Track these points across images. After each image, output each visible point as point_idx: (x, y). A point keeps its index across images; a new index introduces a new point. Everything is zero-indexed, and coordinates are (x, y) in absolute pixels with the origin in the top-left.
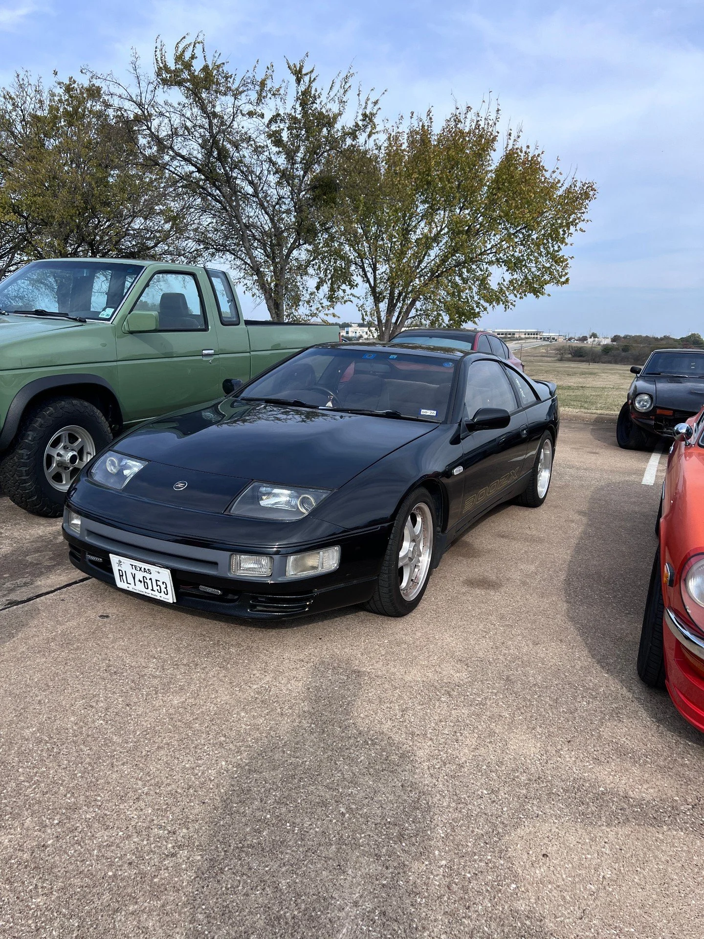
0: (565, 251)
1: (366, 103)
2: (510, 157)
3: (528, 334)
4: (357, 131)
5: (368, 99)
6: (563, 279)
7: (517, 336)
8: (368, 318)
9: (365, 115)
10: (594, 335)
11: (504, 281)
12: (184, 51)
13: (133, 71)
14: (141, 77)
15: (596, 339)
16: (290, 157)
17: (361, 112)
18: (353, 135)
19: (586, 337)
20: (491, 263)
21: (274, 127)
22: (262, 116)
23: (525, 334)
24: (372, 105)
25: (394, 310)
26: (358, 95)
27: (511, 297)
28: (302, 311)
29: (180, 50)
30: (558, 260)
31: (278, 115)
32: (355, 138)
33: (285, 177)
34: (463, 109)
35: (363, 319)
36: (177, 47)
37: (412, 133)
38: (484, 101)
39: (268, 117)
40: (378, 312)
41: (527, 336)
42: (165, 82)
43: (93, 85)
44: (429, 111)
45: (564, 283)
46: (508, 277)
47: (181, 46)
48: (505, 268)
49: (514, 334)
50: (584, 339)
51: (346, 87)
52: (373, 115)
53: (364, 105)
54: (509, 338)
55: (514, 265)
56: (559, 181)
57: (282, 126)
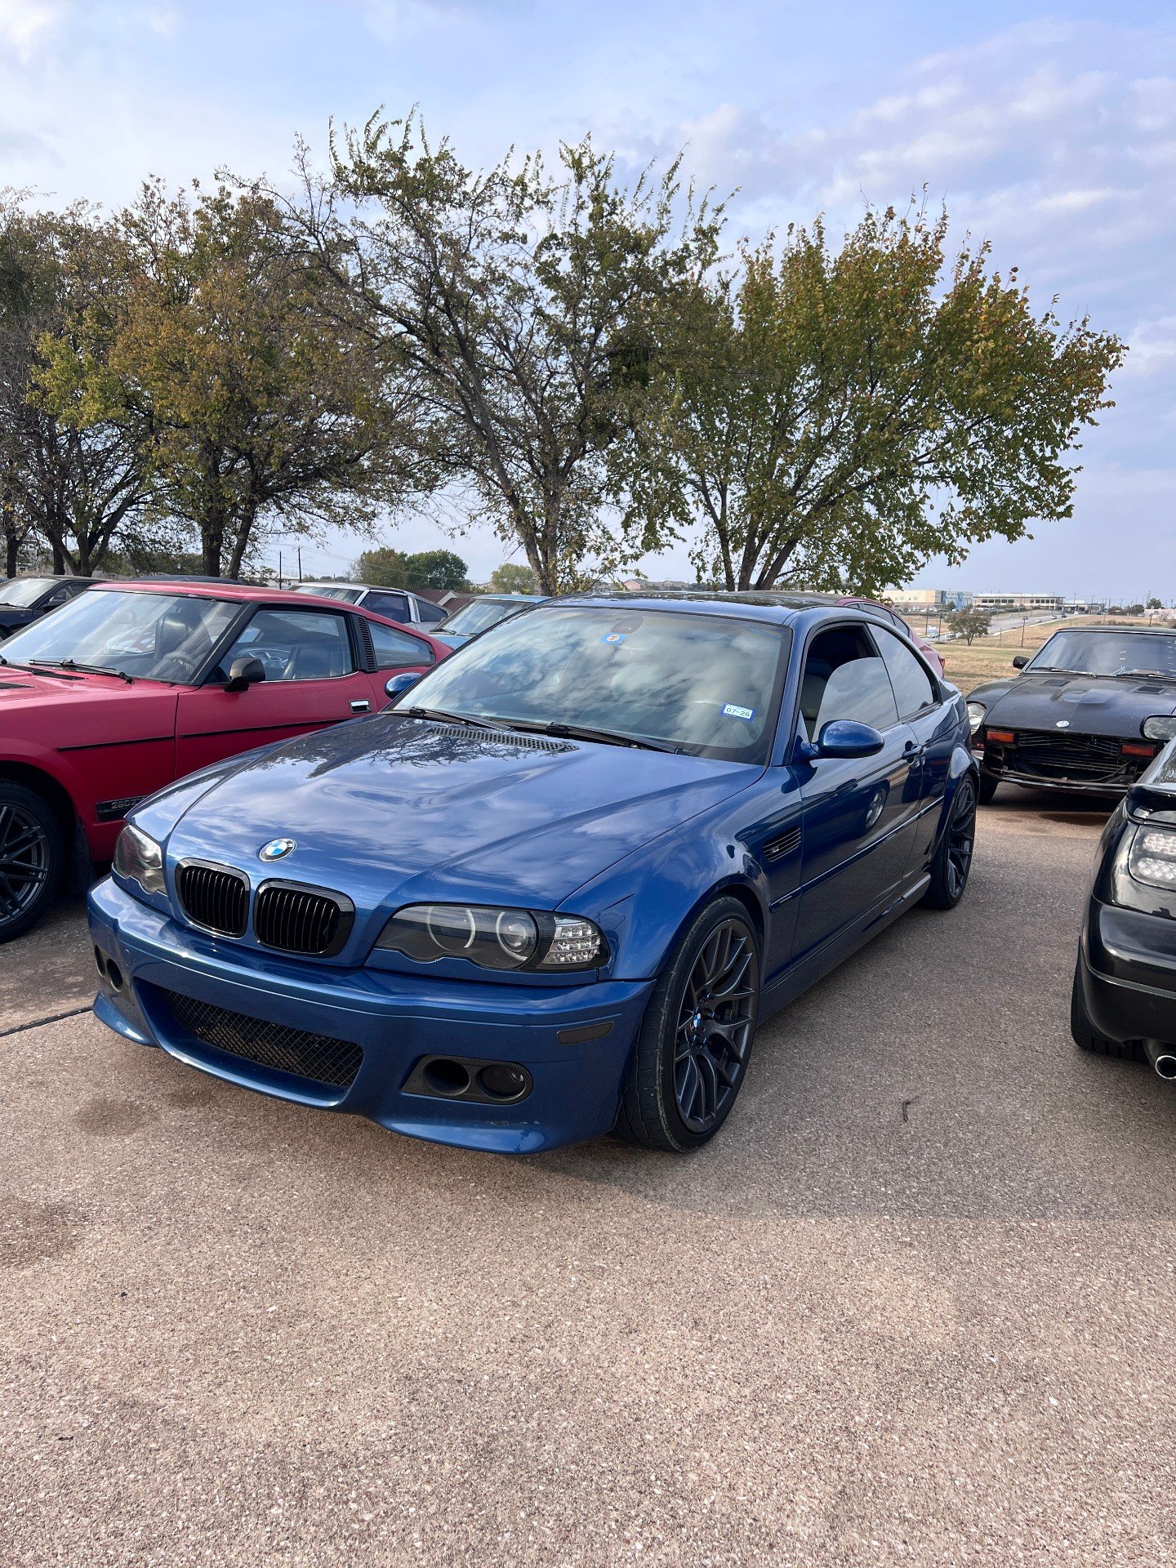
0: (1064, 460)
1: (702, 211)
2: (964, 295)
3: (1038, 602)
4: (686, 257)
5: (705, 205)
6: (1061, 509)
7: (1016, 604)
8: (707, 576)
9: (700, 231)
10: (1156, 604)
11: (952, 510)
12: (378, 136)
13: (299, 172)
14: (312, 182)
15: (1160, 610)
16: (572, 305)
17: (692, 225)
18: (679, 263)
19: (1141, 606)
20: (926, 479)
21: (545, 256)
22: (524, 239)
23: (1032, 602)
24: (713, 214)
25: (753, 562)
26: (690, 197)
27: (961, 542)
28: (588, 564)
29: (373, 134)
30: (1051, 475)
31: (554, 236)
32: (682, 270)
33: (564, 337)
34: (879, 215)
35: (699, 578)
36: (367, 130)
37: (792, 261)
38: (913, 201)
39: (534, 241)
40: (727, 563)
41: (1035, 604)
42: (354, 190)
43: (260, 198)
44: (818, 222)
45: (1060, 515)
46: (960, 504)
47: (374, 128)
48: (955, 489)
49: (1012, 601)
50: (1138, 610)
51: (672, 185)
52: (714, 230)
53: (698, 215)
54: (1003, 607)
55: (968, 484)
56: (1053, 338)
57: (559, 254)
